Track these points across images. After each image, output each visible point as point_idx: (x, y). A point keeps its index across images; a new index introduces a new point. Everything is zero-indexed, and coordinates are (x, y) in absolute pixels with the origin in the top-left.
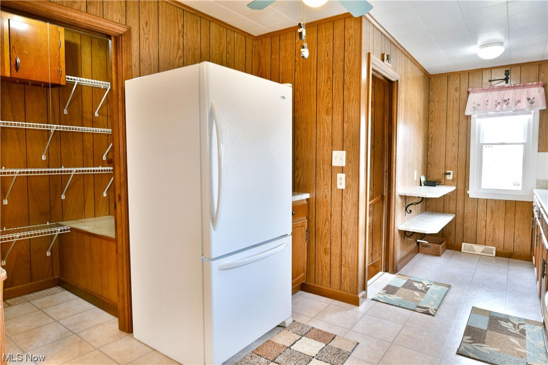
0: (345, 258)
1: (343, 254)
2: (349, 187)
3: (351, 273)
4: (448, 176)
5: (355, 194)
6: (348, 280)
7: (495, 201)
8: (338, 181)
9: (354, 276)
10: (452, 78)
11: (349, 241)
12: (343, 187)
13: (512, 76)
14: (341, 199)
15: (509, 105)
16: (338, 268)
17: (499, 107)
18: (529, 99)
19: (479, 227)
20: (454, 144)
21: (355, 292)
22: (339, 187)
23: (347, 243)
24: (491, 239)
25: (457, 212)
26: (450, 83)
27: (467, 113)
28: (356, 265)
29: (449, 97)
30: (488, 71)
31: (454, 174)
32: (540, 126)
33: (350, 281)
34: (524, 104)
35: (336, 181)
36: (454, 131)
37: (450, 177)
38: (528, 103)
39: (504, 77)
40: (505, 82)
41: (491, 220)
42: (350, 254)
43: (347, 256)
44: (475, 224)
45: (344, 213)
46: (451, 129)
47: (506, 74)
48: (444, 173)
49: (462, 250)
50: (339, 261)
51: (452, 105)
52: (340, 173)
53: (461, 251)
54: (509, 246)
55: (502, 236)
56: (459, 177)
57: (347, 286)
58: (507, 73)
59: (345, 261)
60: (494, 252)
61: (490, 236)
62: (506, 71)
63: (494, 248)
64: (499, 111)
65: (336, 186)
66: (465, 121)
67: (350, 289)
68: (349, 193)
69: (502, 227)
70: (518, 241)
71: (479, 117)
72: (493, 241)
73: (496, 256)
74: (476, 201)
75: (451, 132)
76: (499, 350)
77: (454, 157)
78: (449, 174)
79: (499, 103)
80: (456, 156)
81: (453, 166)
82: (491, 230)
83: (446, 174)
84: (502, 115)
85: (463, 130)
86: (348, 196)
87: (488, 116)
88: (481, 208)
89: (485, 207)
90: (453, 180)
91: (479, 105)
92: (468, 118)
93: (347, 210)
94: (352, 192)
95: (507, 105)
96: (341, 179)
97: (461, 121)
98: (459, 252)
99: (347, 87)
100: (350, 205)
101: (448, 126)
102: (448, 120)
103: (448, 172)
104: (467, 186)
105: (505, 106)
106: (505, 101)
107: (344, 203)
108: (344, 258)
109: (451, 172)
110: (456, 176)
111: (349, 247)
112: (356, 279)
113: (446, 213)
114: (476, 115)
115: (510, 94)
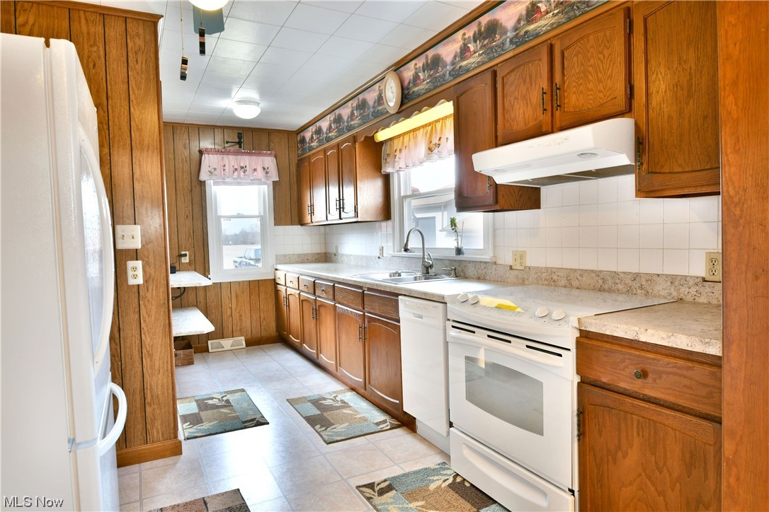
0: (151, 392)
1: (147, 386)
2: (151, 280)
3: (163, 411)
4: (183, 258)
5: (161, 290)
6: (158, 424)
7: (239, 283)
8: (130, 273)
9: (169, 412)
10: (179, 131)
11: (157, 364)
12: (140, 281)
13: (244, 140)
14: (136, 300)
15: (247, 173)
16: (138, 411)
17: (236, 173)
18: (264, 169)
19: (225, 317)
20: (187, 217)
21: (172, 436)
22: (132, 282)
23: (152, 367)
24: (238, 328)
25: (198, 303)
26: (177, 137)
27: (202, 177)
28: (171, 395)
29: (176, 154)
30: (220, 130)
31: (190, 256)
32: (274, 198)
33: (162, 424)
34: (260, 173)
35: (126, 273)
36: (186, 200)
37: (185, 260)
38: (264, 173)
39: (237, 140)
40: (238, 146)
41: (237, 305)
42: (160, 382)
43: (154, 387)
44: (220, 314)
45: (145, 321)
46: (182, 196)
47: (239, 138)
48: (177, 254)
49: (210, 350)
50: (141, 399)
51: (181, 166)
52: (132, 259)
53: (208, 351)
54: (257, 333)
55: (249, 322)
56: (197, 258)
57: (158, 432)
58: (240, 136)
59: (152, 396)
60: (244, 342)
61: (237, 326)
62: (238, 133)
63: (243, 338)
64: (236, 179)
65: (126, 280)
66: (198, 187)
67: (163, 435)
68: (150, 290)
69: (248, 312)
70: (265, 323)
71: (215, 184)
72: (240, 330)
73: (246, 346)
74: (219, 287)
75: (183, 199)
76: (347, 424)
77: (189, 233)
78: (185, 255)
79: (236, 169)
80: (192, 232)
81: (189, 245)
82: (238, 318)
83: (181, 256)
84: (239, 184)
85: (197, 199)
86: (149, 295)
87: (225, 183)
88: (225, 293)
89: (229, 292)
90: (190, 263)
91: (215, 169)
92: (202, 184)
93: (149, 316)
94: (156, 287)
95: (244, 172)
96: (135, 269)
97: (194, 188)
98: (207, 353)
99: (137, 126)
100: (154, 307)
101: (178, 193)
102: (177, 185)
103: (183, 253)
104: (207, 269)
105: (242, 174)
106: (242, 168)
107: (142, 307)
108: (149, 392)
109: (187, 253)
110: (193, 258)
111: (156, 373)
112: (172, 417)
113: (185, 307)
114: (212, 181)
115: (245, 160)
